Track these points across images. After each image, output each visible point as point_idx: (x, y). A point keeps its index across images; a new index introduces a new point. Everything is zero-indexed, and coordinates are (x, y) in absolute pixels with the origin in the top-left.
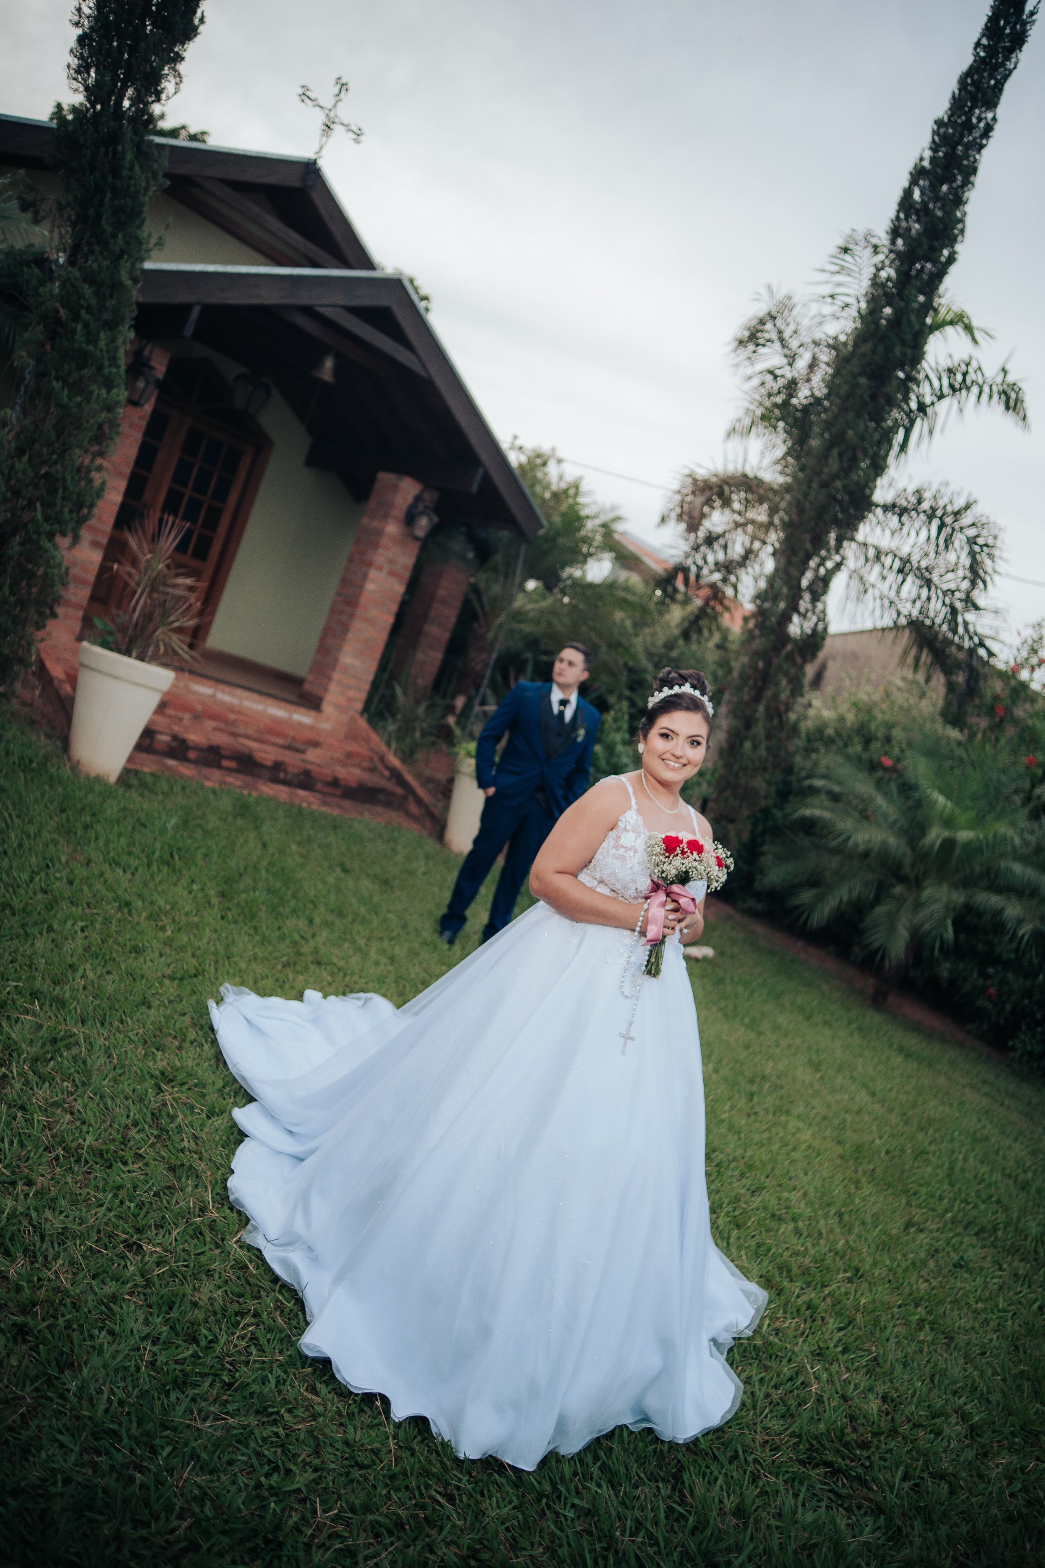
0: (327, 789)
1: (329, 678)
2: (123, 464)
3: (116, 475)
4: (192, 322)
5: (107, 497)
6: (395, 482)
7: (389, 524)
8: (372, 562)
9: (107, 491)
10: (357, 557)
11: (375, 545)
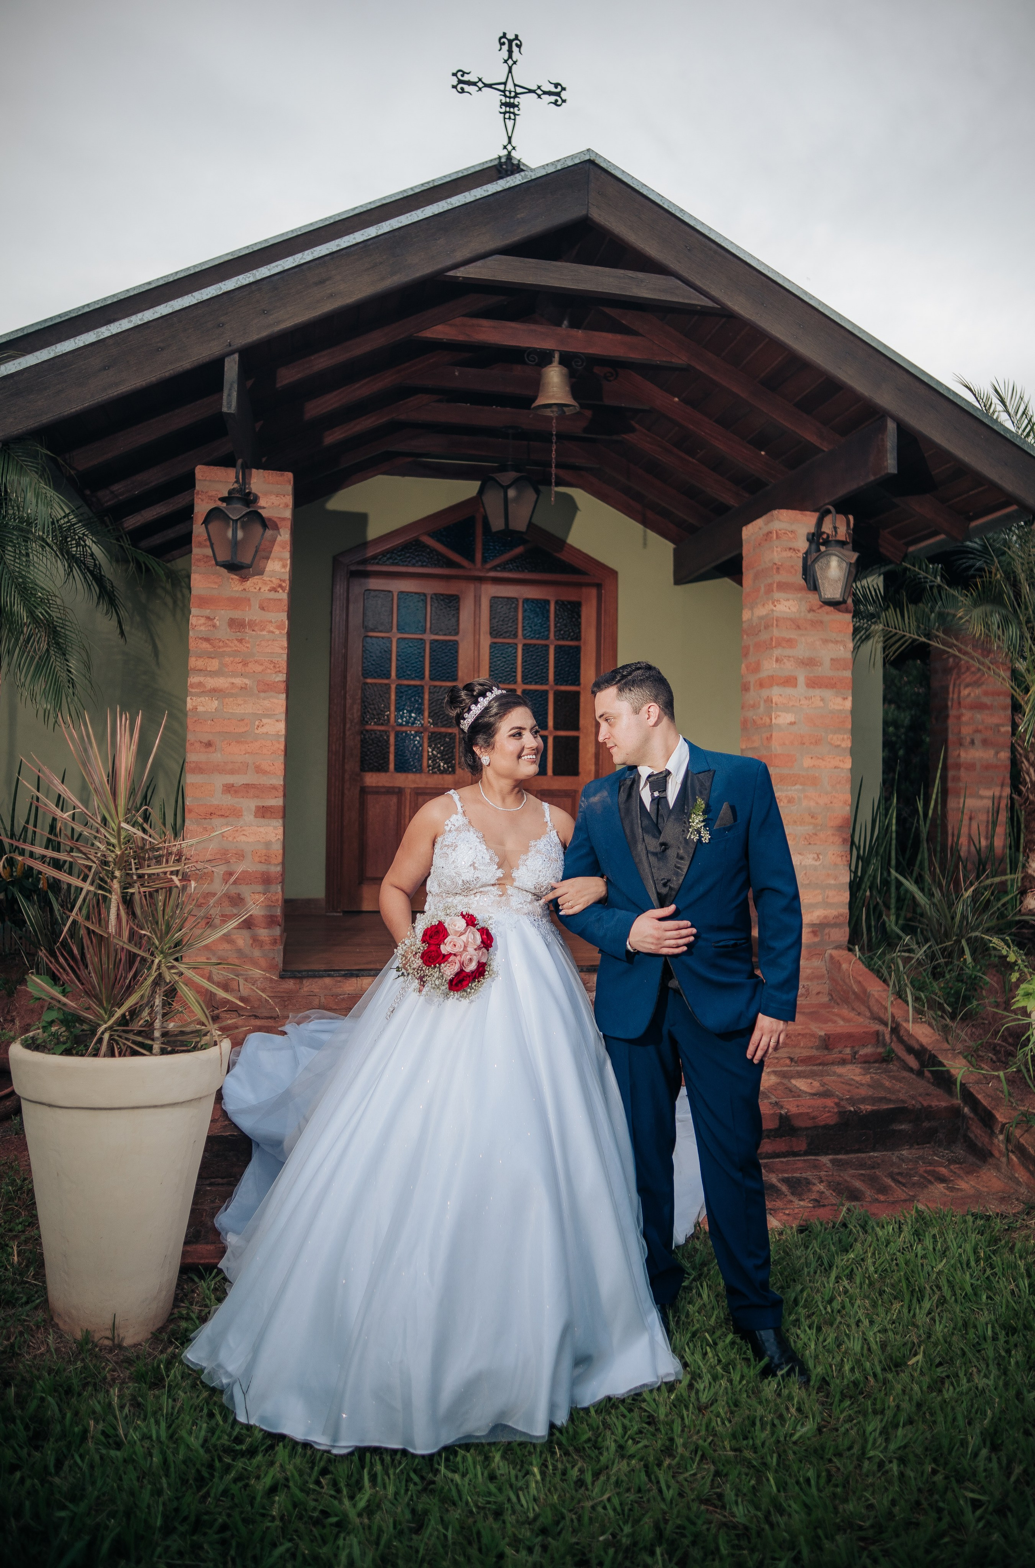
2: (269, 671)
3: (264, 692)
4: (231, 385)
5: (260, 730)
6: (766, 530)
7: (778, 601)
8: (772, 677)
9: (257, 723)
10: (752, 679)
11: (769, 646)
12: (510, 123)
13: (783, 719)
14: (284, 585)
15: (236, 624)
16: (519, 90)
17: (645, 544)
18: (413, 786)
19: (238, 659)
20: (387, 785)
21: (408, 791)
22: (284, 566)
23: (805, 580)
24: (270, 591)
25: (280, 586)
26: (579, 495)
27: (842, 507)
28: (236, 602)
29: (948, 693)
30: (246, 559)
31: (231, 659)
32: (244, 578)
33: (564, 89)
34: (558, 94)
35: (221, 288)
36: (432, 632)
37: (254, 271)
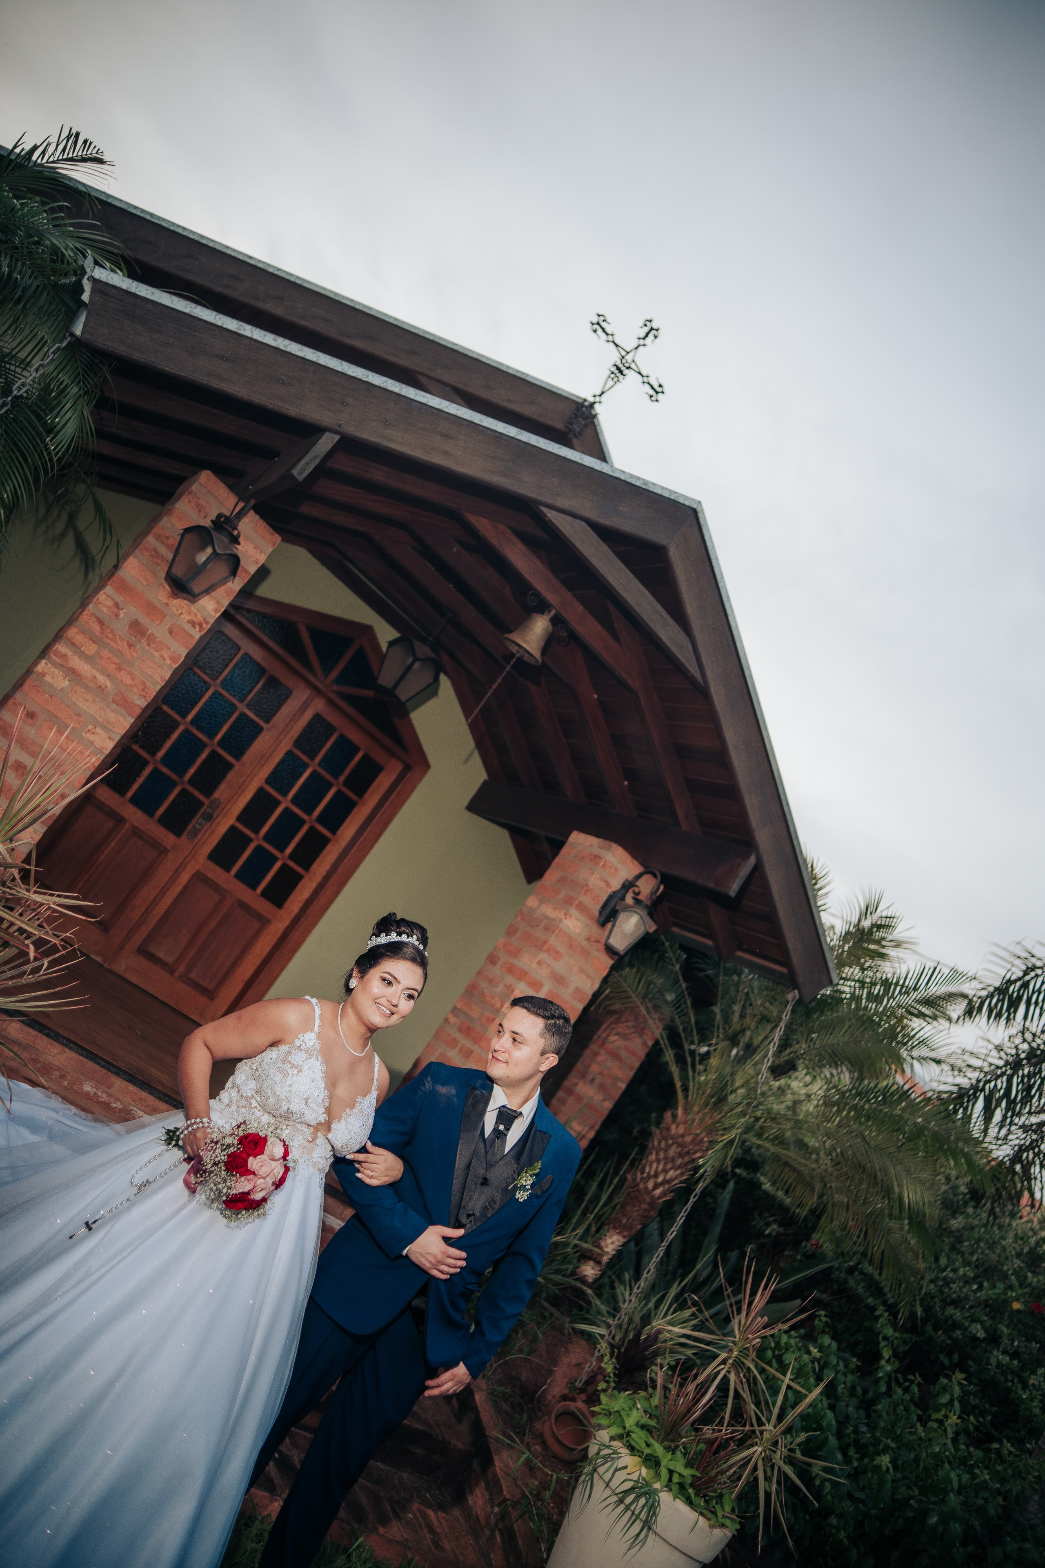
2: (135, 690)
3: (118, 704)
4: (315, 457)
5: (89, 736)
6: (596, 851)
7: (571, 916)
8: (526, 973)
9: (90, 727)
10: (504, 958)
11: (540, 945)
12: (610, 383)
14: (204, 626)
15: (137, 628)
16: (633, 366)
17: (466, 760)
18: (136, 824)
19: (115, 659)
20: (113, 807)
21: (128, 826)
22: (216, 610)
23: (600, 913)
24: (189, 622)
25: (200, 625)
26: (445, 683)
27: (665, 879)
28: (152, 610)
29: (598, 1029)
30: (196, 587)
31: (110, 655)
32: (174, 595)
33: (663, 392)
34: (657, 393)
35: (367, 376)
36: (248, 706)
37: (404, 386)
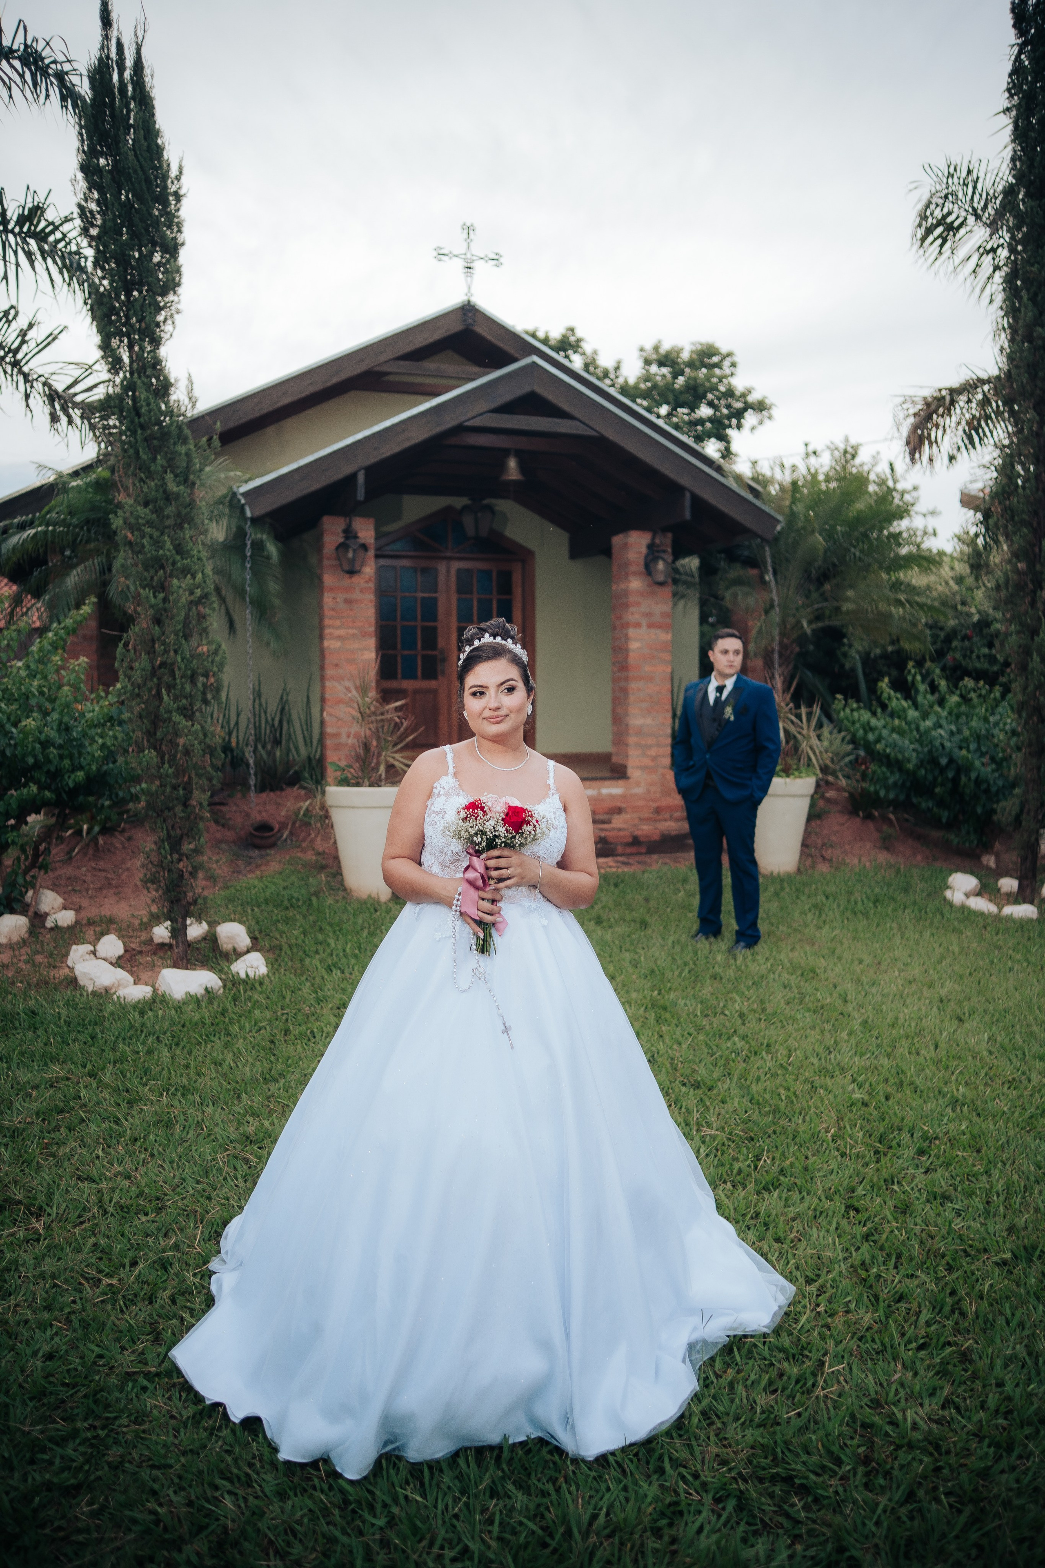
0: (628, 850)
1: (627, 745)
2: (367, 626)
3: (365, 637)
4: (362, 486)
5: (363, 657)
6: (626, 540)
7: (632, 581)
8: (630, 622)
9: (361, 653)
10: (619, 623)
11: (627, 605)
12: (469, 280)
13: (634, 645)
16: (474, 258)
18: (413, 688)
19: (350, 620)
20: (397, 687)
21: (410, 691)
22: (372, 570)
23: (647, 571)
24: (366, 583)
25: (371, 581)
28: (349, 589)
30: (357, 568)
31: (347, 619)
32: (352, 577)
33: (500, 257)
34: (498, 260)
36: (422, 592)
